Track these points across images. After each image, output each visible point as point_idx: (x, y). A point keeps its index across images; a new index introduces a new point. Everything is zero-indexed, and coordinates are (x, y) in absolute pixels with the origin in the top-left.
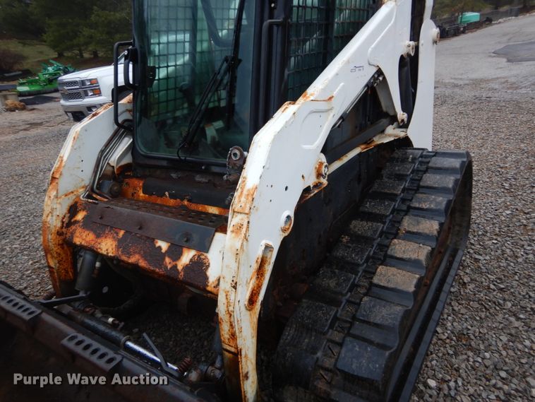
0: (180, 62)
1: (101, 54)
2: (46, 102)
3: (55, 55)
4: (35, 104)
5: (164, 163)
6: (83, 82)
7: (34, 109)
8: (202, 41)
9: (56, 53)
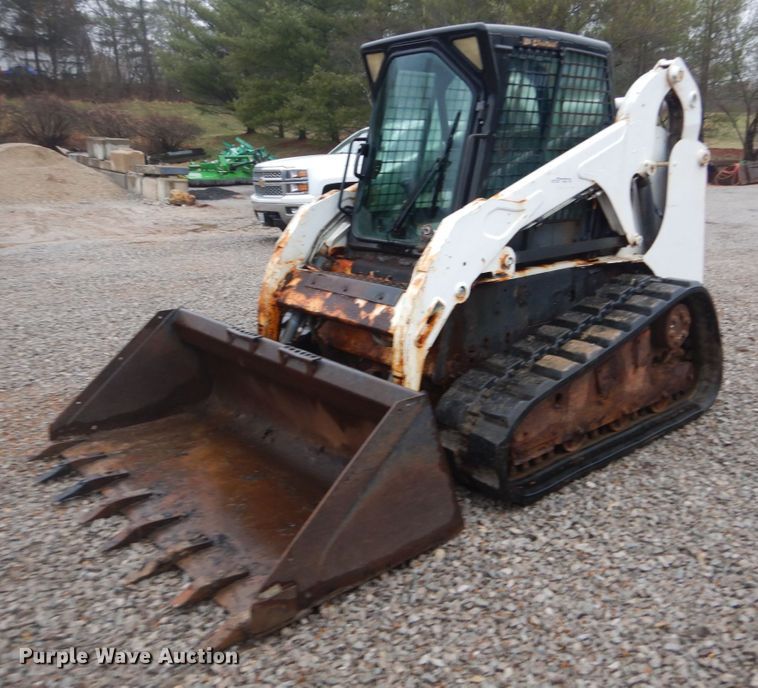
0: (407, 159)
1: (311, 135)
2: (222, 198)
3: (243, 130)
4: (207, 198)
5: (375, 246)
6: (288, 174)
7: (206, 206)
8: (433, 141)
9: (246, 128)
